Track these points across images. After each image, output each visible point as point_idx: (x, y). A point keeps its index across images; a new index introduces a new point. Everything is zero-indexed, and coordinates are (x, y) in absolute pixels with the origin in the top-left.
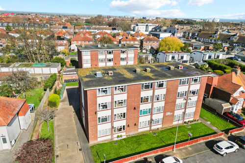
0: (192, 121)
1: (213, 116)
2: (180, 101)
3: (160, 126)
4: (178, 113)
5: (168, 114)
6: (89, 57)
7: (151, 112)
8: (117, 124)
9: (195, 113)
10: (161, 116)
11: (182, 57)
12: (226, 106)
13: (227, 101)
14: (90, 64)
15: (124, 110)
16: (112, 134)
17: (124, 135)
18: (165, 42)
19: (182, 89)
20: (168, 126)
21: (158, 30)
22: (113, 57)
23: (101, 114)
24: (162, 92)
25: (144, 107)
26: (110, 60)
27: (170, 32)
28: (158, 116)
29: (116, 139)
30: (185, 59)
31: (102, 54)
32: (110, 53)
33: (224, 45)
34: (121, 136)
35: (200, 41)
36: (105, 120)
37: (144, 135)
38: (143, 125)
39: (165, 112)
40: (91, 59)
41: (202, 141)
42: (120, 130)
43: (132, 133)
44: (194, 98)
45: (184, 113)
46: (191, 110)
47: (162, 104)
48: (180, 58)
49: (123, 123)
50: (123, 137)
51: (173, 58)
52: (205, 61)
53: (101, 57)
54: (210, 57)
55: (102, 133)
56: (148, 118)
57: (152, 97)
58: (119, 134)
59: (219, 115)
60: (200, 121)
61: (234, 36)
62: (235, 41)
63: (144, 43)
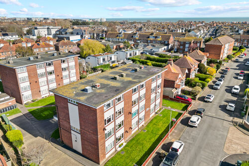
0: (160, 110)
1: (168, 101)
3: (144, 122)
4: (152, 107)
6: (26, 74)
7: (138, 112)
8: (118, 134)
9: (160, 103)
10: (143, 113)
11: (111, 58)
12: (174, 91)
14: (29, 83)
16: (115, 146)
17: (123, 142)
18: (88, 45)
19: (153, 85)
21: (63, 33)
22: (53, 69)
26: (51, 73)
27: (77, 34)
29: (119, 149)
30: (113, 60)
31: (41, 67)
32: (50, 65)
33: (130, 43)
34: (122, 144)
35: (109, 41)
36: (110, 134)
39: (146, 109)
40: (29, 76)
42: (120, 138)
45: (155, 105)
46: (158, 101)
47: (144, 103)
48: (109, 59)
50: (124, 144)
51: (104, 60)
52: (129, 59)
53: (40, 71)
54: (130, 55)
56: (137, 119)
58: (120, 144)
59: (171, 99)
60: (164, 109)
61: (135, 34)
62: (137, 38)
63: (60, 48)
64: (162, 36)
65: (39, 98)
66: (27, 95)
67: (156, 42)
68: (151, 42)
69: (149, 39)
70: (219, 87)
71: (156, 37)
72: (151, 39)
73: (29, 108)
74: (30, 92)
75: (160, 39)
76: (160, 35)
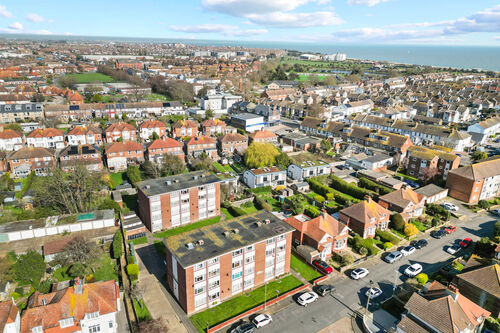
0: (283, 275)
1: (304, 265)
2: (269, 259)
3: (253, 286)
4: (268, 270)
5: (259, 272)
6: (159, 203)
7: (242, 274)
8: (211, 293)
9: (285, 266)
10: (252, 276)
11: (277, 178)
12: (314, 254)
13: (316, 248)
14: (160, 211)
15: (218, 278)
16: (207, 302)
17: (219, 301)
19: (269, 247)
20: (260, 284)
21: (242, 109)
22: (189, 197)
23: (198, 286)
24: (250, 254)
25: (236, 271)
26: (185, 201)
28: (250, 277)
29: (211, 306)
30: (280, 179)
31: (175, 196)
32: (185, 192)
33: (335, 141)
34: (216, 303)
35: (304, 132)
36: (200, 290)
37: (238, 298)
38: (236, 288)
39: (256, 271)
40: (162, 205)
41: (289, 295)
42: (214, 297)
43: (227, 297)
44: (282, 254)
45: (274, 269)
46: (281, 265)
47: (251, 265)
48: (274, 178)
49: (218, 290)
51: (265, 179)
52: (306, 180)
53: (174, 200)
54: (311, 173)
55: (199, 303)
56: (240, 281)
57: (243, 262)
58: (215, 301)
59: (308, 264)
60: (290, 274)
61: (348, 126)
62: (349, 134)
63: (224, 144)
64: (391, 136)
65: (169, 228)
66: (157, 223)
67: (379, 146)
68: (371, 144)
69: (368, 139)
70: (392, 260)
71: (380, 138)
72: (372, 140)
73: (155, 239)
74: (160, 221)
75: (385, 143)
76: (388, 135)
